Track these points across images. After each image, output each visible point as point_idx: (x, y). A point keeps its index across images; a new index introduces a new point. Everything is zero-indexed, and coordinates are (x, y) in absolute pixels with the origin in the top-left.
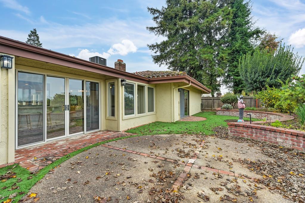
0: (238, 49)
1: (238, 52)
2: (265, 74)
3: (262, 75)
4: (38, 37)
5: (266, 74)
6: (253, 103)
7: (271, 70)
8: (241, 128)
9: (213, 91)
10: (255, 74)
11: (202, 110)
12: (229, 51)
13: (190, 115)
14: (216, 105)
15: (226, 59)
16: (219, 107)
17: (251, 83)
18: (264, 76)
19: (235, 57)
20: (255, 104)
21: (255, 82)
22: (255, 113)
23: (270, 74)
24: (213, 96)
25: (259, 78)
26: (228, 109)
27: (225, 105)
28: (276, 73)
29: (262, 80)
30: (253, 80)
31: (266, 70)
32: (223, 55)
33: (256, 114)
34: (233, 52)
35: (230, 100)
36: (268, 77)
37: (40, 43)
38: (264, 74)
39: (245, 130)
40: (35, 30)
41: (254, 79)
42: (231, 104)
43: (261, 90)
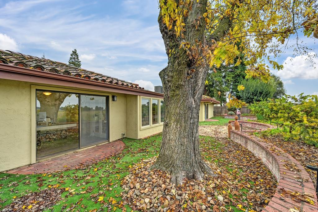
0: (239, 74)
1: (239, 76)
3: (252, 95)
4: (77, 56)
5: (255, 94)
7: (257, 91)
9: (221, 102)
10: (248, 94)
11: (214, 115)
12: (233, 76)
13: (209, 118)
14: (223, 112)
15: (231, 80)
16: (225, 113)
17: (246, 99)
19: (237, 79)
21: (248, 98)
23: (257, 94)
24: (221, 106)
25: (250, 96)
26: (232, 115)
27: (230, 112)
29: (252, 97)
31: (255, 92)
32: (229, 78)
34: (236, 76)
36: (256, 95)
37: (80, 61)
40: (75, 50)
41: (248, 97)
42: (234, 111)
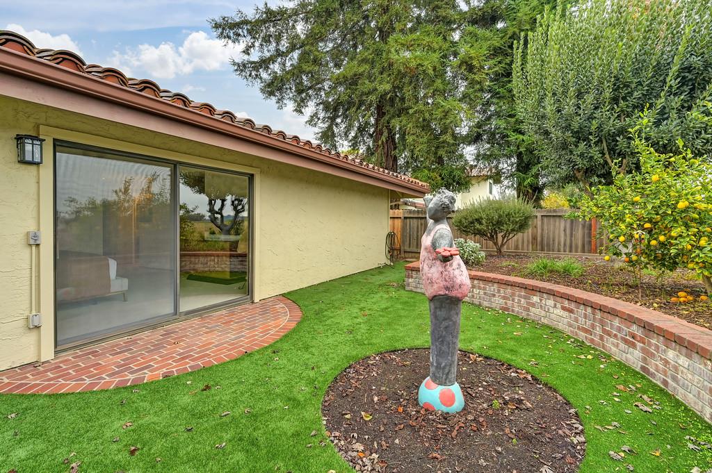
2: (631, 94)
3: (615, 100)
6: (579, 233)
7: (660, 69)
17: (564, 146)
18: (622, 103)
20: (586, 239)
21: (581, 135)
22: (566, 304)
25: (598, 114)
28: (686, 88)
29: (613, 125)
30: (568, 127)
31: (636, 72)
33: (571, 311)
35: (484, 222)
38: (624, 92)
41: (577, 123)
43: (608, 179)
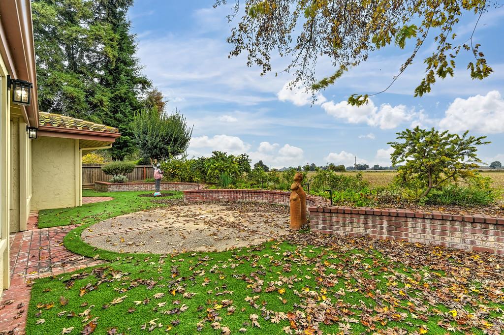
8: (195, 194)
26: (120, 182)
27: (116, 177)
29: (162, 146)
39: (198, 195)
